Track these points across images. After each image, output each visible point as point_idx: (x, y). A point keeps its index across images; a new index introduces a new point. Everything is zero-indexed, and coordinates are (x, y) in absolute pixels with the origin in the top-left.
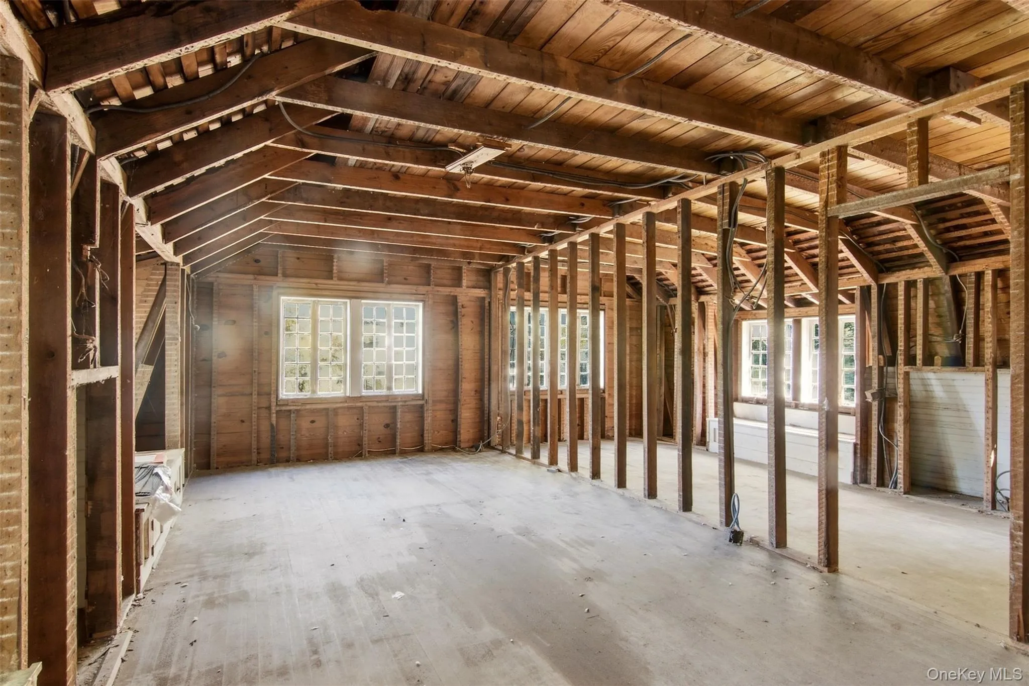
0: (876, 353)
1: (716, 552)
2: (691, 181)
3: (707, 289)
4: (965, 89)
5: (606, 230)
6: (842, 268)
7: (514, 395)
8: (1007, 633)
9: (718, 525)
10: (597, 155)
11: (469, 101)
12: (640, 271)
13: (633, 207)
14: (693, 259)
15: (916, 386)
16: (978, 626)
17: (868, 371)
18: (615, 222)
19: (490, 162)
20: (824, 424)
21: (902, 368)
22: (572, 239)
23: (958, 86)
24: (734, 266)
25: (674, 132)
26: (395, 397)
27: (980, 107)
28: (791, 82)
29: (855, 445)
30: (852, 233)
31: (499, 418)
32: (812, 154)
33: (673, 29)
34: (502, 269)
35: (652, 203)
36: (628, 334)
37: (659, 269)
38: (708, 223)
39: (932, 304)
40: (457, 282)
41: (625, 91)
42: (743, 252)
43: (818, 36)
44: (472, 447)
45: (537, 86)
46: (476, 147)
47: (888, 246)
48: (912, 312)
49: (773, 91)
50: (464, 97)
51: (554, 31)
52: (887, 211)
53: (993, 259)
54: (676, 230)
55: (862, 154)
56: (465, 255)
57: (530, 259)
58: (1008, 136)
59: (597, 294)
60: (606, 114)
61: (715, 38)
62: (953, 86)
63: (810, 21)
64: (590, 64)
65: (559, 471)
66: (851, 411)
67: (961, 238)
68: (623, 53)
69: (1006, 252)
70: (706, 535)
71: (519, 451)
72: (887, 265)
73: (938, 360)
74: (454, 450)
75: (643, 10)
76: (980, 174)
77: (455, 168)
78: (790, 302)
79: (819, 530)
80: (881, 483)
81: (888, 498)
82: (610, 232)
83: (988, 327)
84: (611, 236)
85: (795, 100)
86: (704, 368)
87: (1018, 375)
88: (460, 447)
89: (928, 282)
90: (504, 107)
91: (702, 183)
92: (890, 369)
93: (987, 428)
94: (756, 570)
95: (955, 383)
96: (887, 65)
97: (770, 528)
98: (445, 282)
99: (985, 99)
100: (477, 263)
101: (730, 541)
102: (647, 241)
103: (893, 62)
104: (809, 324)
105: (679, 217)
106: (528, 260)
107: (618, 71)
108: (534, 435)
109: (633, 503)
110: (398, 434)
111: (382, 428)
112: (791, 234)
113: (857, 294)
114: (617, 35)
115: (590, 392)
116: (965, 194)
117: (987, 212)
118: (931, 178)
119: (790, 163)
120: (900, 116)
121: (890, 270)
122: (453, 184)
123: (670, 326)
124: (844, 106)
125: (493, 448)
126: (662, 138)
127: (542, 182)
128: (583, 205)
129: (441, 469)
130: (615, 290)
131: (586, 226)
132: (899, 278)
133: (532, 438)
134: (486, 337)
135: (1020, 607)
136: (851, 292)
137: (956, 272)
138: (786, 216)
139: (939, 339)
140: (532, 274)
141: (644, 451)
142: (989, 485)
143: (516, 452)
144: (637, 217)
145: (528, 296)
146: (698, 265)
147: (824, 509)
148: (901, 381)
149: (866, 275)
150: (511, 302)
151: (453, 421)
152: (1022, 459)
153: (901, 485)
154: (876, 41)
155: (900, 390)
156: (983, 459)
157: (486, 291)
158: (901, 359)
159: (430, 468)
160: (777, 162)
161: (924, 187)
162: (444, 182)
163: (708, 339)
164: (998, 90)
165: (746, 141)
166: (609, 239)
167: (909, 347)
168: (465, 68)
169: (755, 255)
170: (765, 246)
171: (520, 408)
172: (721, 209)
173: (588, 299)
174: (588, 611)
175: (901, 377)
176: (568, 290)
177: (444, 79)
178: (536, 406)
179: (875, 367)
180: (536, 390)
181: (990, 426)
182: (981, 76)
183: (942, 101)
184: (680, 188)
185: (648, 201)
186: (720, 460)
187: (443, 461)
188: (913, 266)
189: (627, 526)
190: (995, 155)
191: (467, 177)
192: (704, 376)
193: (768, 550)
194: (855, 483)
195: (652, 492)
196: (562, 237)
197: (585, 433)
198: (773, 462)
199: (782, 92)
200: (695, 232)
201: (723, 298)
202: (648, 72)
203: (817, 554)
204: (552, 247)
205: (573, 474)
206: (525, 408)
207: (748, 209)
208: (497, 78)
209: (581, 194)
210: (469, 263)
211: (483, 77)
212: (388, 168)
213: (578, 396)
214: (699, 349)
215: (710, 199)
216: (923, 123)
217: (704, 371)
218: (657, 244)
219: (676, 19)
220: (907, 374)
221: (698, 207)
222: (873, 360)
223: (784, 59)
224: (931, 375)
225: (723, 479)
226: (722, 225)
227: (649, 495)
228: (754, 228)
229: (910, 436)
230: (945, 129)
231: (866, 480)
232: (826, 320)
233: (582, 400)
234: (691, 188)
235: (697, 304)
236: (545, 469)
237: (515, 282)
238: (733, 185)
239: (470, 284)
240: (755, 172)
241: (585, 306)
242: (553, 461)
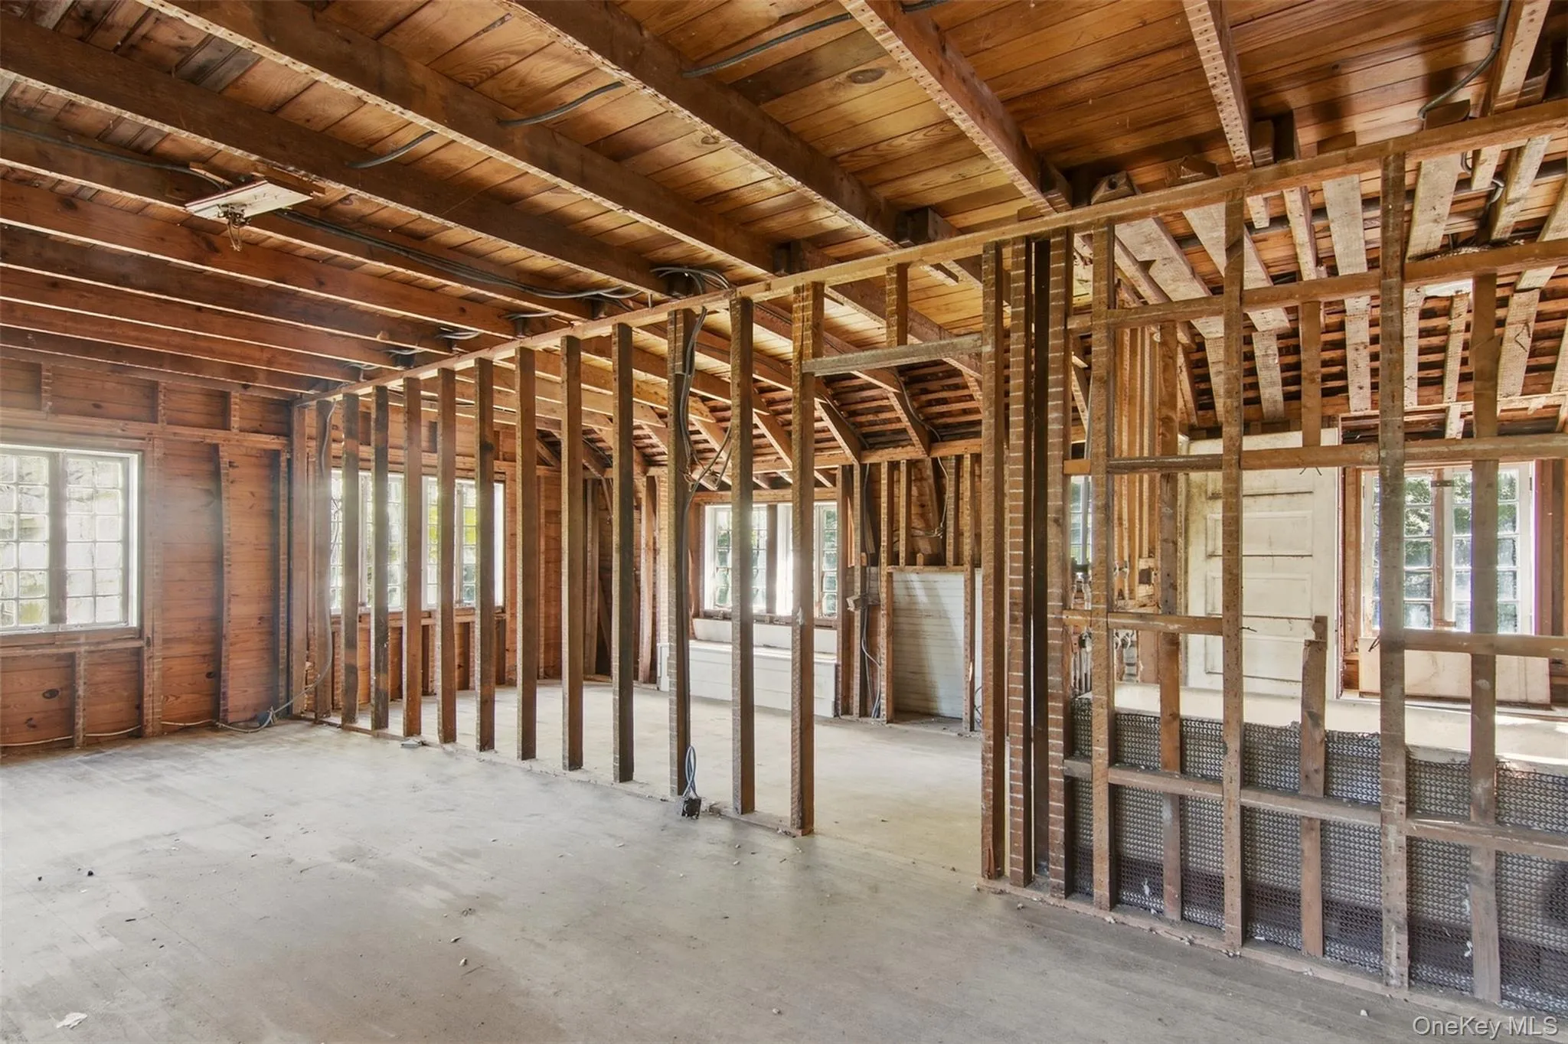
0: (859, 549)
1: (665, 833)
2: (631, 299)
3: (659, 458)
4: (943, 238)
5: (503, 355)
6: (818, 441)
7: (339, 623)
8: (980, 872)
9: (668, 797)
10: (484, 235)
11: (231, 93)
12: (557, 424)
13: (546, 326)
14: (636, 411)
15: (899, 591)
16: (954, 869)
17: (850, 572)
18: (517, 344)
19: (280, 210)
20: (798, 643)
21: (885, 568)
22: (446, 364)
23: (936, 233)
24: (691, 428)
25: (605, 222)
26: (71, 637)
27: (958, 262)
28: (758, 185)
29: (837, 666)
30: (833, 397)
31: (308, 664)
32: (784, 287)
33: (596, 68)
34: (314, 403)
35: (576, 324)
36: (542, 521)
37: (586, 423)
38: (655, 362)
39: (915, 491)
40: (220, 418)
41: (526, 143)
42: (706, 410)
43: (788, 133)
44: (252, 720)
45: (372, 99)
46: (251, 180)
47: (871, 417)
48: (896, 499)
49: (736, 193)
50: (223, 85)
51: (401, 15)
52: (869, 373)
53: (972, 441)
54: (611, 368)
55: (840, 297)
56: (234, 371)
57: (369, 390)
58: (980, 301)
59: (489, 457)
60: (498, 171)
61: (655, 98)
62: (931, 232)
63: (779, 108)
64: (465, 85)
65: (424, 744)
66: (833, 624)
67: (942, 415)
68: (522, 83)
69: (978, 434)
70: (651, 812)
71: (349, 717)
72: (871, 440)
73: (920, 558)
74: (213, 728)
75: (548, 25)
76: (955, 340)
77: (208, 209)
78: (764, 482)
79: (792, 781)
80: (864, 713)
81: (871, 730)
82: (510, 360)
83: (966, 520)
84: (512, 366)
85: (763, 210)
86: (655, 571)
87: (989, 576)
88: (226, 722)
89: (912, 464)
90: (308, 121)
91: (646, 305)
92: (873, 569)
93: (966, 637)
94: (716, 850)
95: (938, 585)
96: (865, 190)
97: (735, 788)
98: (189, 417)
99: (961, 254)
100: (262, 388)
101: (683, 815)
102: (568, 380)
103: (871, 187)
104: (786, 512)
105: (615, 349)
106: (365, 390)
107: (514, 109)
108: (377, 689)
109: (546, 780)
110: (80, 707)
111: (38, 698)
112: (764, 390)
113: (839, 474)
114: (512, 53)
115: (478, 612)
116: (945, 363)
117: (966, 387)
118: (912, 339)
119: (759, 295)
120: (879, 256)
121: (874, 447)
122: (205, 239)
123: (607, 509)
124: (818, 232)
125: (298, 718)
126: (587, 228)
127: (387, 263)
128: (463, 310)
129: (182, 767)
130: (519, 451)
131: (470, 346)
132: (881, 457)
133: (373, 695)
134: (283, 522)
135: (991, 839)
136: (832, 472)
137: (938, 454)
138: (755, 364)
139: (921, 533)
140: (373, 416)
141: (564, 698)
142: (968, 703)
143: (343, 720)
144: (552, 341)
145: (367, 452)
146: (644, 423)
147: (798, 753)
148: (884, 584)
149: (848, 451)
150: (334, 462)
151: (209, 675)
152: (991, 671)
153: (883, 713)
154: (853, 156)
155: (883, 596)
156: (963, 672)
157: (283, 440)
158: (884, 557)
159: (157, 765)
160: (744, 291)
161: (902, 348)
162: (185, 231)
163: (660, 530)
164: (971, 245)
165: (704, 255)
166: (510, 370)
167: (892, 543)
168: (221, 32)
169: (720, 414)
170: (729, 402)
171: (351, 644)
172: (673, 345)
173: (474, 462)
174: (466, 963)
175: (884, 579)
176: (439, 447)
177: (176, 40)
178: (381, 639)
179: (858, 567)
180: (381, 610)
181: (969, 635)
182: (958, 226)
183: (921, 247)
184: (616, 307)
185: (569, 320)
186: (671, 702)
187: (186, 749)
188: (896, 444)
189: (535, 818)
190: (972, 321)
191: (234, 230)
192: (655, 583)
193: (731, 819)
194: (836, 715)
195: (575, 760)
196: (427, 360)
197: (471, 679)
198: (738, 699)
199: (748, 195)
200: (638, 375)
201: (676, 474)
202: (560, 122)
203: (789, 815)
204: (410, 373)
205: (448, 747)
206: (360, 644)
207: (710, 351)
208: (291, 65)
209: (462, 294)
210: (245, 387)
211: (262, 58)
212: (47, 185)
213: (457, 620)
214: (647, 545)
215: (657, 329)
216: (902, 269)
217: (654, 575)
218: (583, 386)
219: (599, 53)
220: (890, 575)
221: (641, 337)
222: (855, 560)
223: (746, 151)
224: (914, 577)
225: (675, 729)
226: (673, 369)
227: (570, 765)
228: (719, 378)
229: (893, 651)
230: (924, 282)
231: (847, 711)
232: (801, 507)
233: (466, 627)
234: (633, 310)
235: (645, 479)
236: (397, 744)
237: (341, 425)
238: (688, 313)
239: (246, 425)
240: (717, 300)
241: (471, 474)
242: (413, 727)
